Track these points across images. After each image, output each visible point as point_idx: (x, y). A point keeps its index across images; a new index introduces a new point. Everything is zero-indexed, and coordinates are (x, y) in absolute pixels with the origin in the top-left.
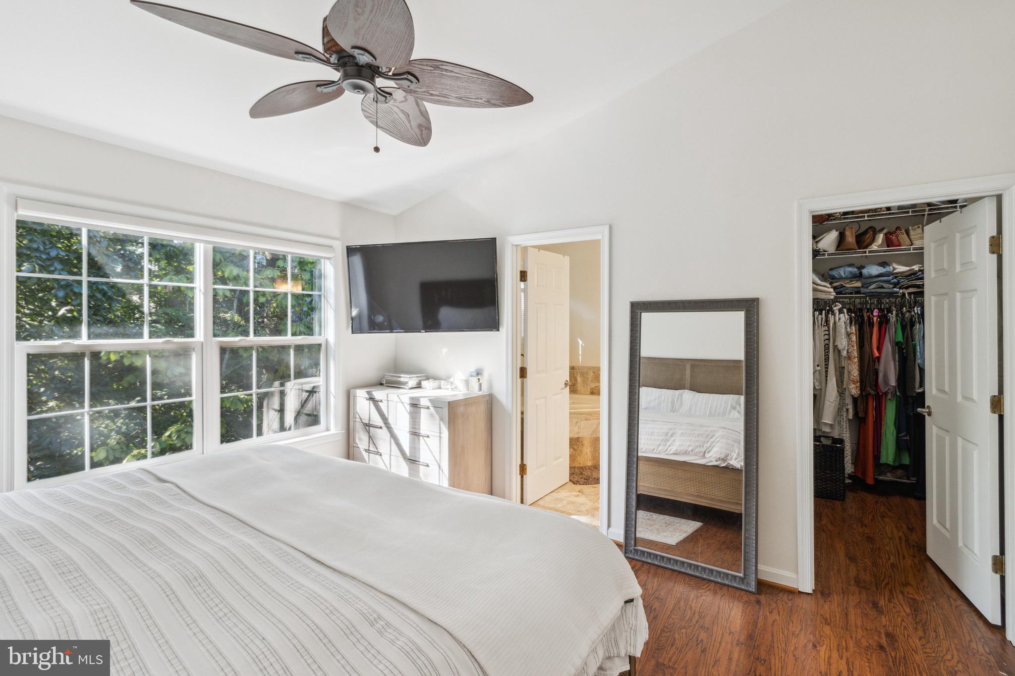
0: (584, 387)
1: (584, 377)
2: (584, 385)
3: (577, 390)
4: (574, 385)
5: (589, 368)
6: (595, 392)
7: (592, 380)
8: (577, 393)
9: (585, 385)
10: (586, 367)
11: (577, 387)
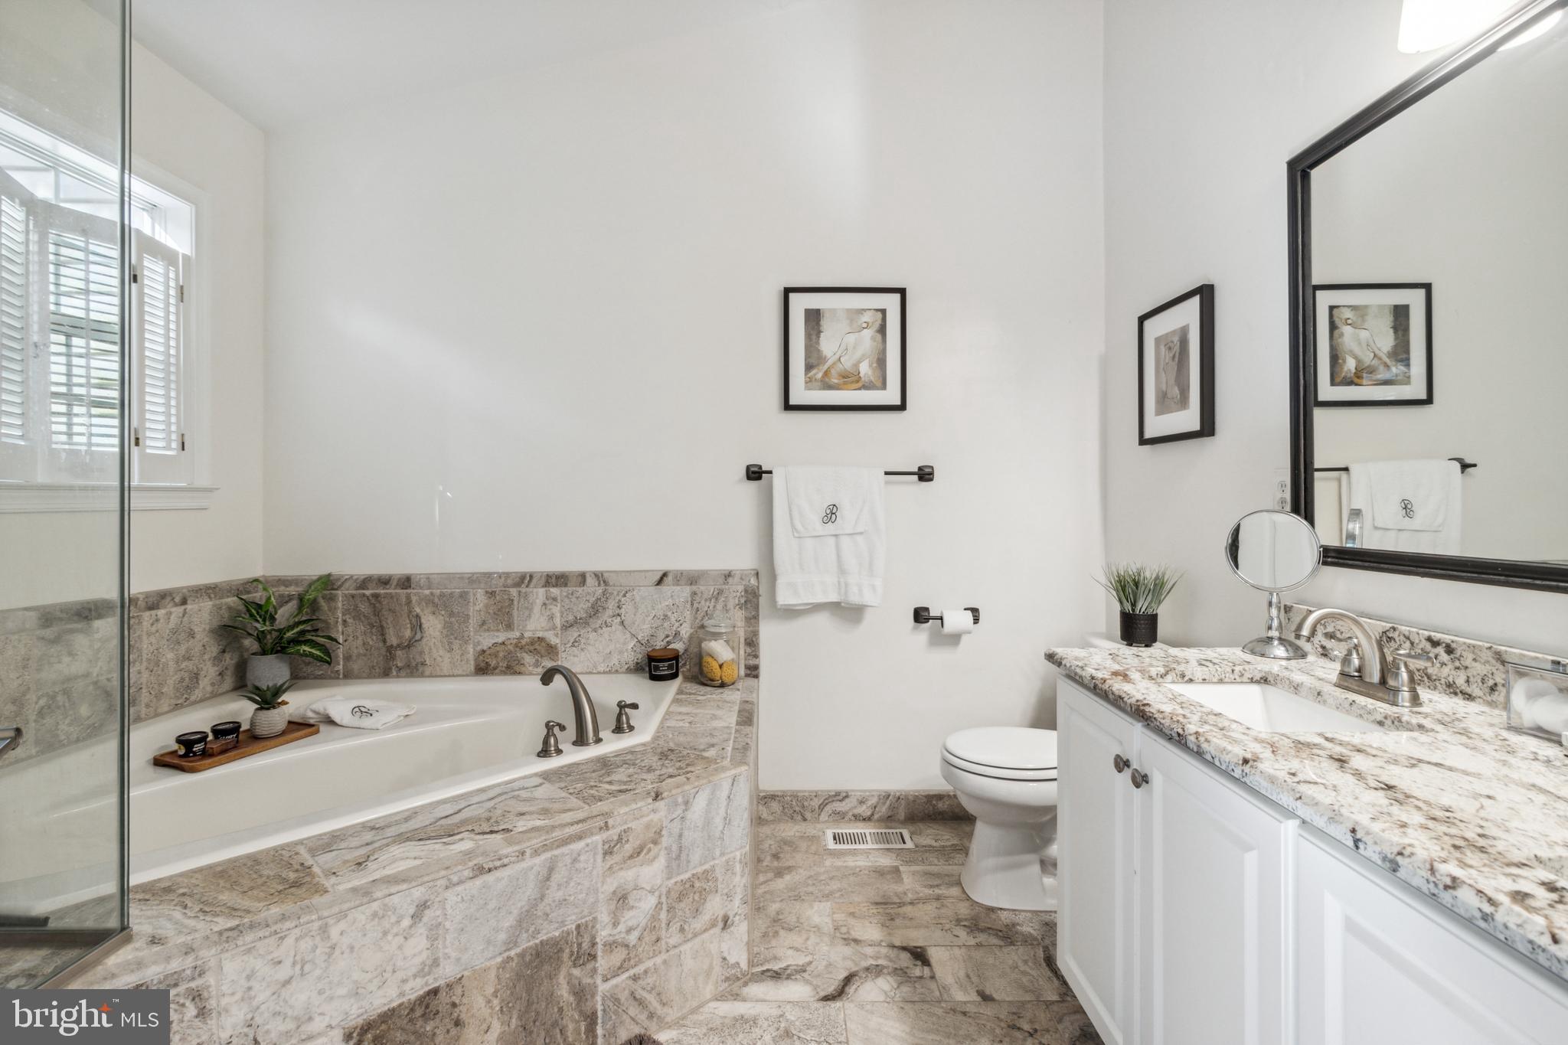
0: (451, 650)
1: (452, 614)
2: (450, 643)
3: (423, 664)
4: (409, 646)
5: (474, 579)
6: (493, 663)
7: (484, 623)
8: (422, 675)
9: (456, 644)
10: (461, 577)
11: (421, 653)
